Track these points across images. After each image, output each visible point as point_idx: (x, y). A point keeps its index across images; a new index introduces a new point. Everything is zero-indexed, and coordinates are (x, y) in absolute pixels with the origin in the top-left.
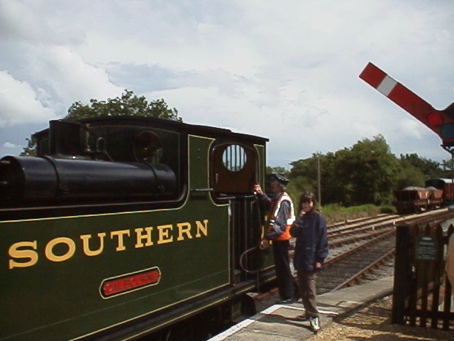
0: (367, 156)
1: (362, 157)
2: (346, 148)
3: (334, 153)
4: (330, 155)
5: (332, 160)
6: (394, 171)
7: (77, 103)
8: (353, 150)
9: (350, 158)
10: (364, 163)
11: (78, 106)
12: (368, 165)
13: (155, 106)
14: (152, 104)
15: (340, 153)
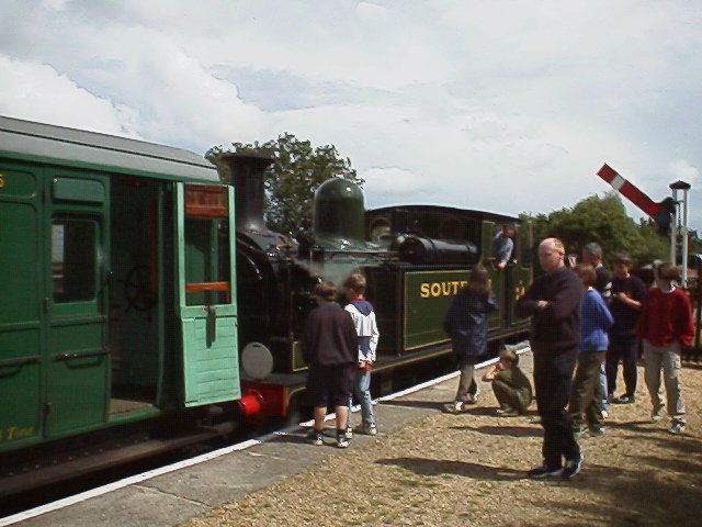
0: (593, 221)
1: (586, 223)
2: (564, 210)
3: (547, 215)
4: (541, 219)
5: (545, 225)
6: (632, 242)
7: (216, 148)
8: (574, 212)
9: (570, 223)
10: (589, 229)
11: (217, 152)
12: (595, 234)
13: (321, 153)
14: (318, 150)
15: (556, 215)
